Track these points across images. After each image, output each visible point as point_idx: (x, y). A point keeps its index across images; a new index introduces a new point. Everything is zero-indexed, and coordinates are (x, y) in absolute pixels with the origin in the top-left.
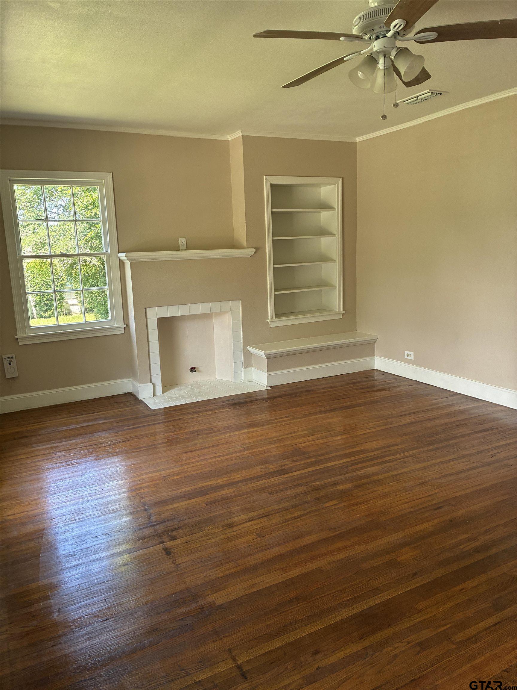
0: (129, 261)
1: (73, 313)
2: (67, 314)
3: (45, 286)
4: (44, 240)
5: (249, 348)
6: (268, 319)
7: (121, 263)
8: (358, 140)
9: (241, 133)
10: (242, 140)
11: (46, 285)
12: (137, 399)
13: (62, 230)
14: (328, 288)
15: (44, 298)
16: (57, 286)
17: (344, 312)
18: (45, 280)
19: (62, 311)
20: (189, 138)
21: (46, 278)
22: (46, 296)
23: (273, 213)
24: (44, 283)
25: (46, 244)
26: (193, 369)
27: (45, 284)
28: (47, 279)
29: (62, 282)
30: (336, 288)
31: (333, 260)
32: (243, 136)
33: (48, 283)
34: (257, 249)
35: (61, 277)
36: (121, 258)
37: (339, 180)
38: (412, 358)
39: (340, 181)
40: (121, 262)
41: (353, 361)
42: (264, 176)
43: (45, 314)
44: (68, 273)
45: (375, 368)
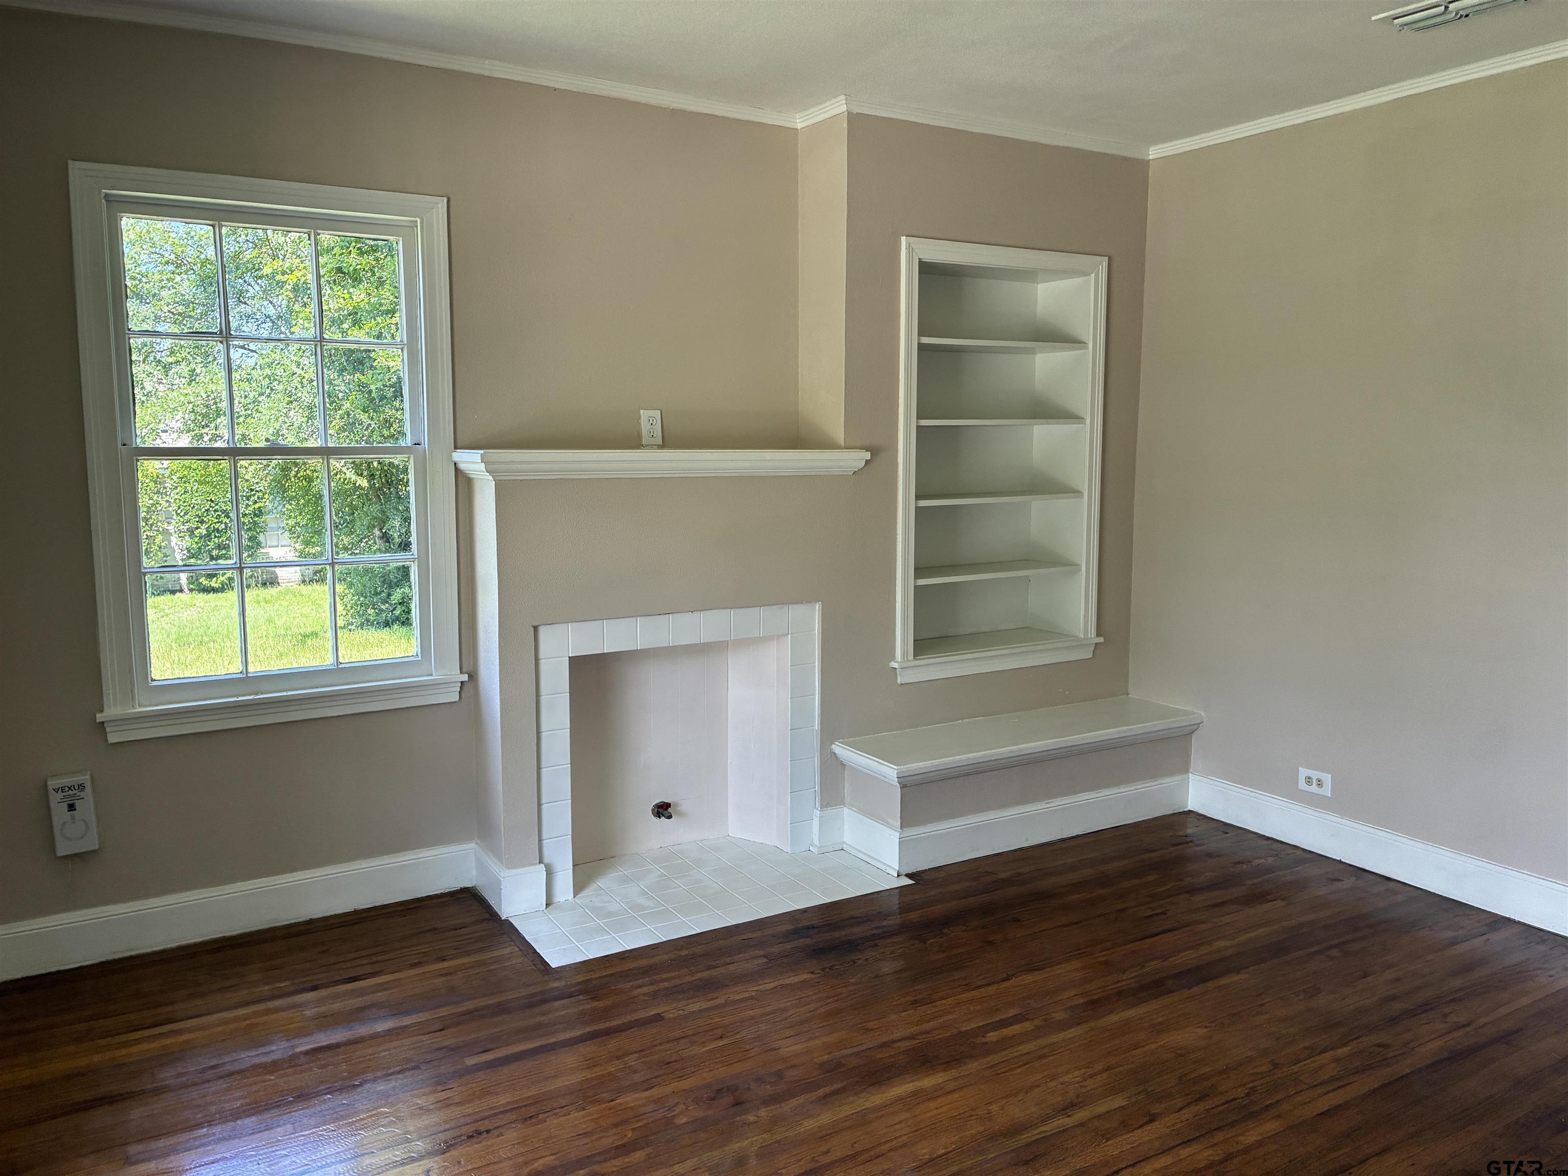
0: (491, 478)
1: (280, 581)
2: (265, 584)
3: (213, 513)
4: (218, 400)
5: (839, 749)
6: (893, 658)
7: (463, 482)
8: (1154, 152)
9: (846, 104)
10: (845, 125)
11: (216, 511)
12: (492, 915)
13: (267, 379)
14: (1058, 569)
15: (208, 543)
16: (245, 515)
17: (1101, 640)
18: (213, 499)
19: (255, 577)
20: (683, 112)
21: (218, 493)
22: (215, 537)
23: (922, 347)
24: (210, 507)
25: (221, 412)
26: (662, 810)
27: (214, 509)
28: (220, 496)
29: (257, 506)
30: (1080, 570)
31: (1075, 492)
32: (850, 114)
33: (221, 507)
34: (875, 451)
35: (254, 492)
36: (462, 466)
37: (1101, 263)
38: (1327, 791)
39: (1102, 267)
40: (460, 478)
41: (1134, 788)
42: (903, 239)
43: (211, 583)
44: (276, 486)
45: (1190, 808)
